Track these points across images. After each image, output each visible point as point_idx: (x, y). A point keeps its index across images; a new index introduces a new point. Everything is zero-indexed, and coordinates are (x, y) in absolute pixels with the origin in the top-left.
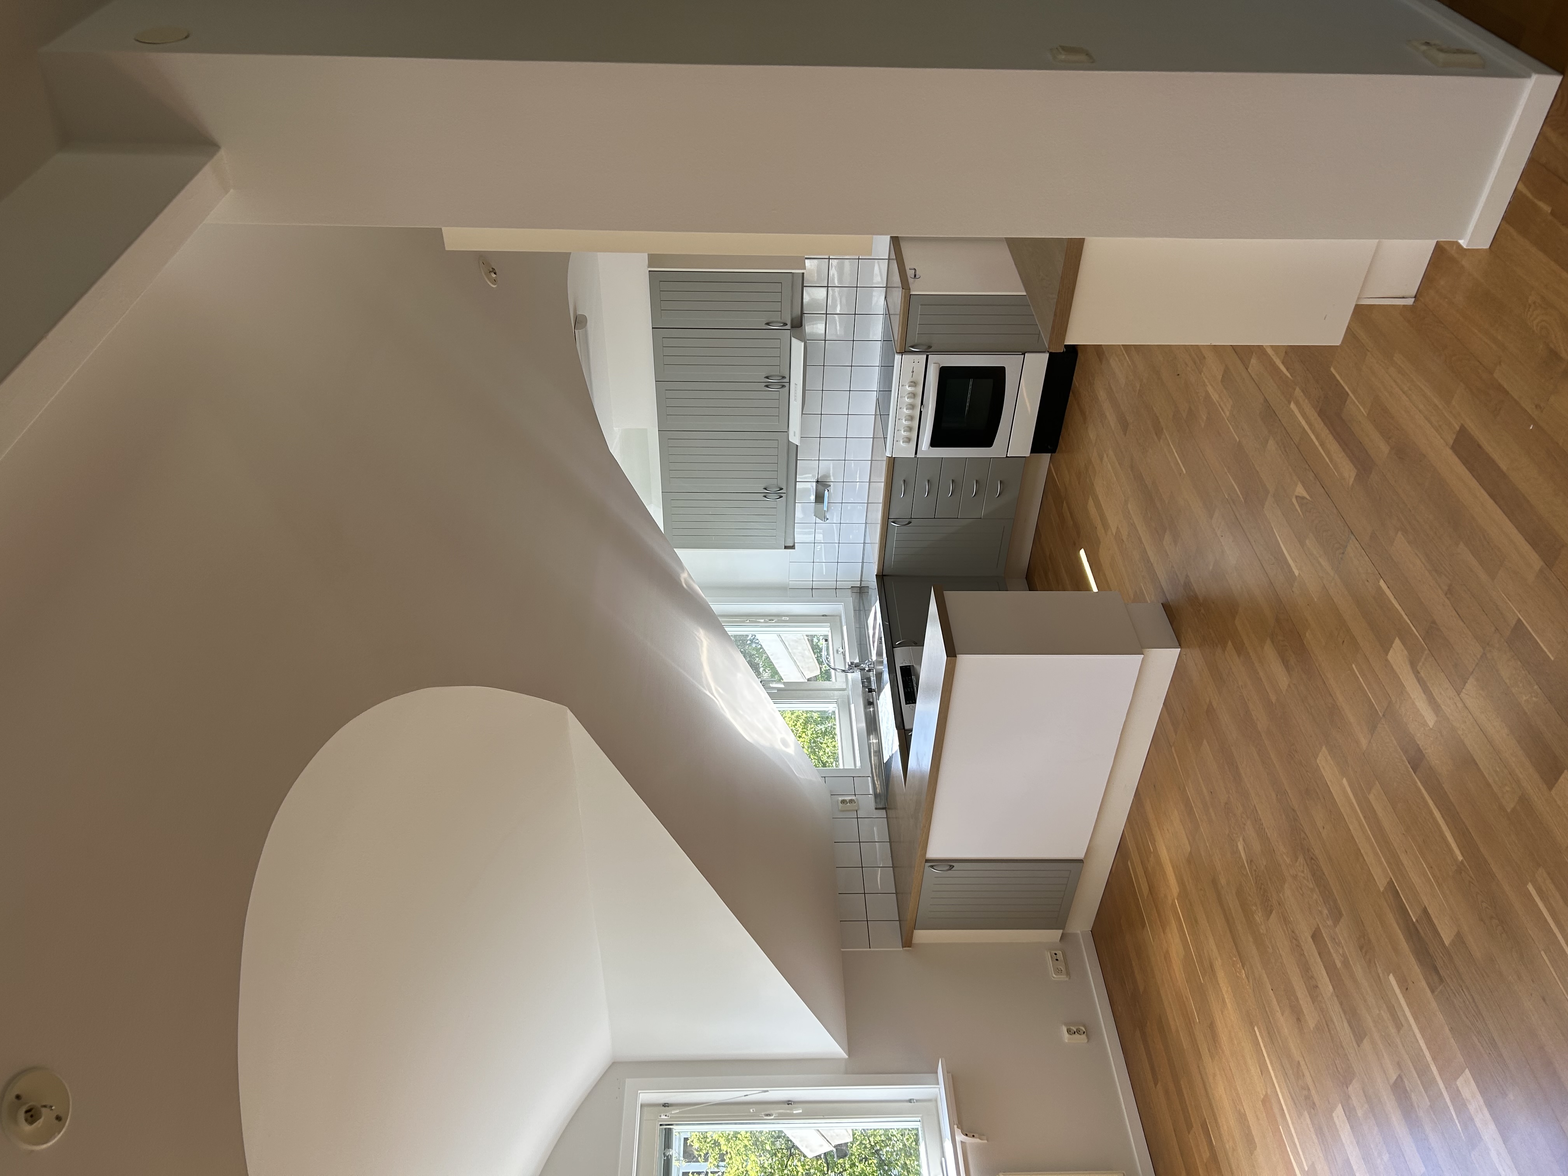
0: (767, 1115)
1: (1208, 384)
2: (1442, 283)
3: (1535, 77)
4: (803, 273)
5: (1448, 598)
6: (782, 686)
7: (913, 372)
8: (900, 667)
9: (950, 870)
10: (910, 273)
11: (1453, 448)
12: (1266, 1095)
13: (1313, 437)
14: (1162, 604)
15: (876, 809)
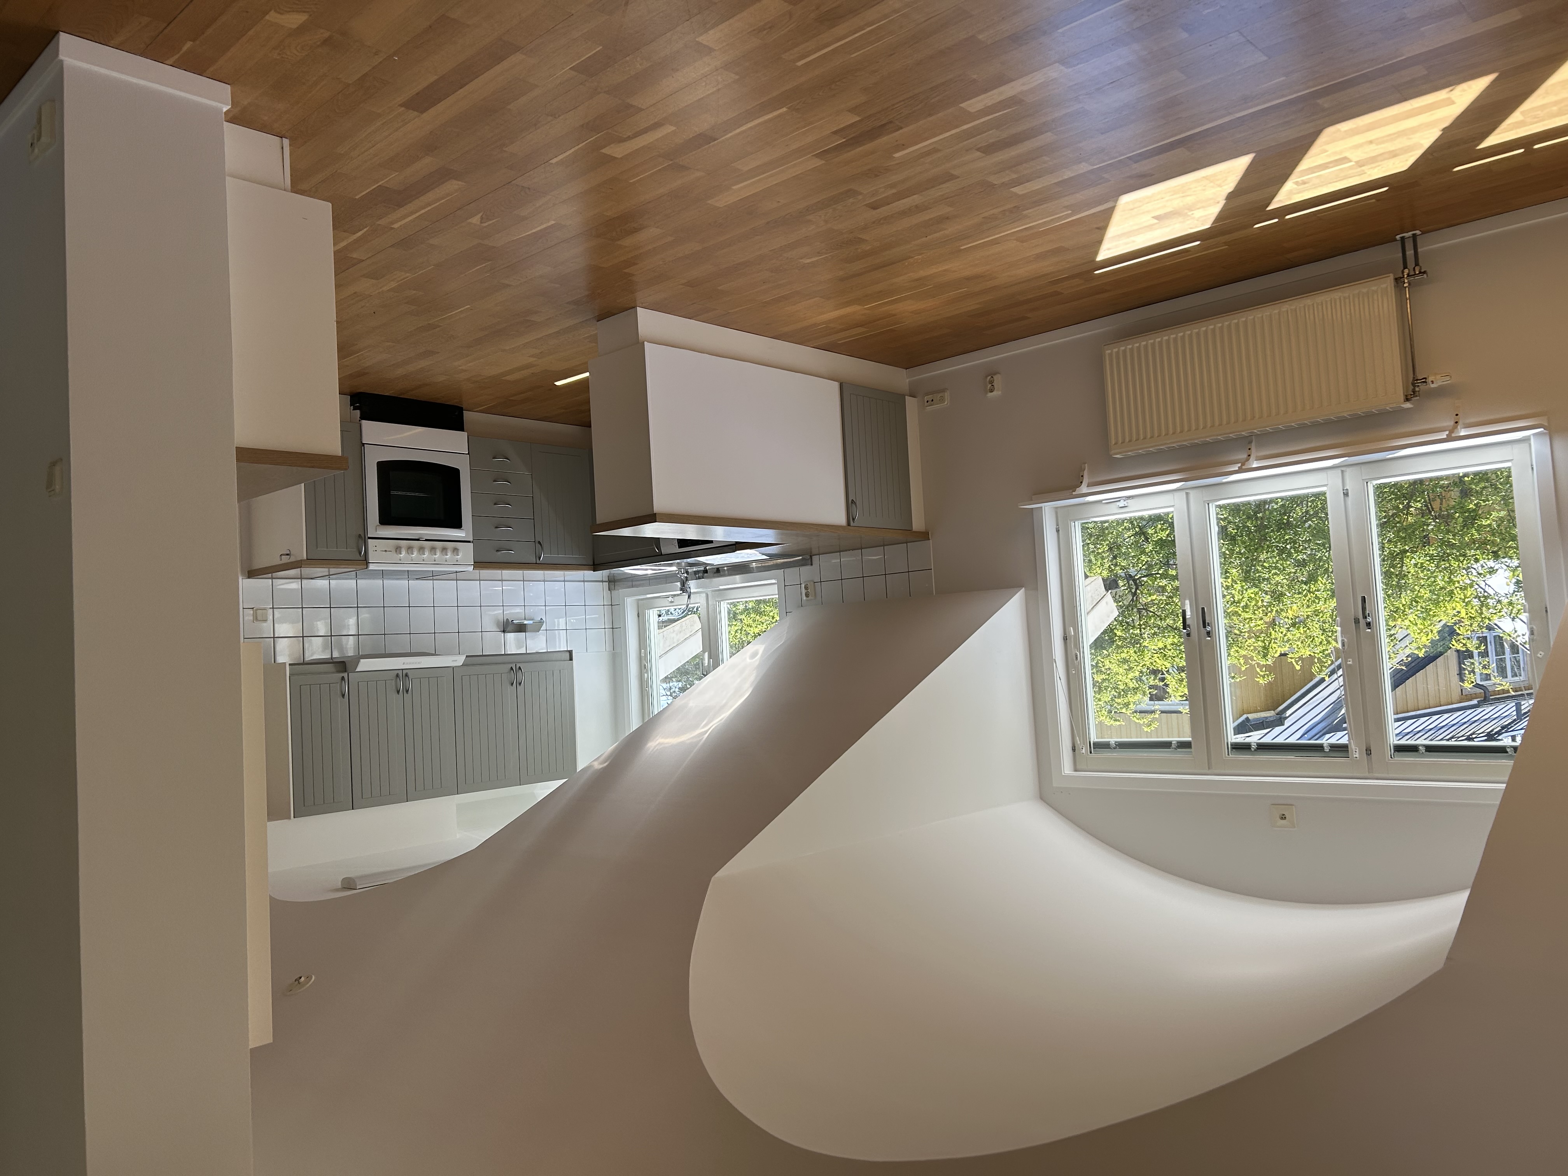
0: (1077, 658)
1: (381, 290)
2: (266, 118)
3: (61, 57)
4: (290, 665)
5: (559, 117)
6: (706, 654)
7: (386, 551)
8: (679, 548)
9: (855, 504)
10: (285, 559)
11: (422, 112)
12: (1017, 240)
13: (423, 211)
14: (598, 321)
15: (812, 565)
